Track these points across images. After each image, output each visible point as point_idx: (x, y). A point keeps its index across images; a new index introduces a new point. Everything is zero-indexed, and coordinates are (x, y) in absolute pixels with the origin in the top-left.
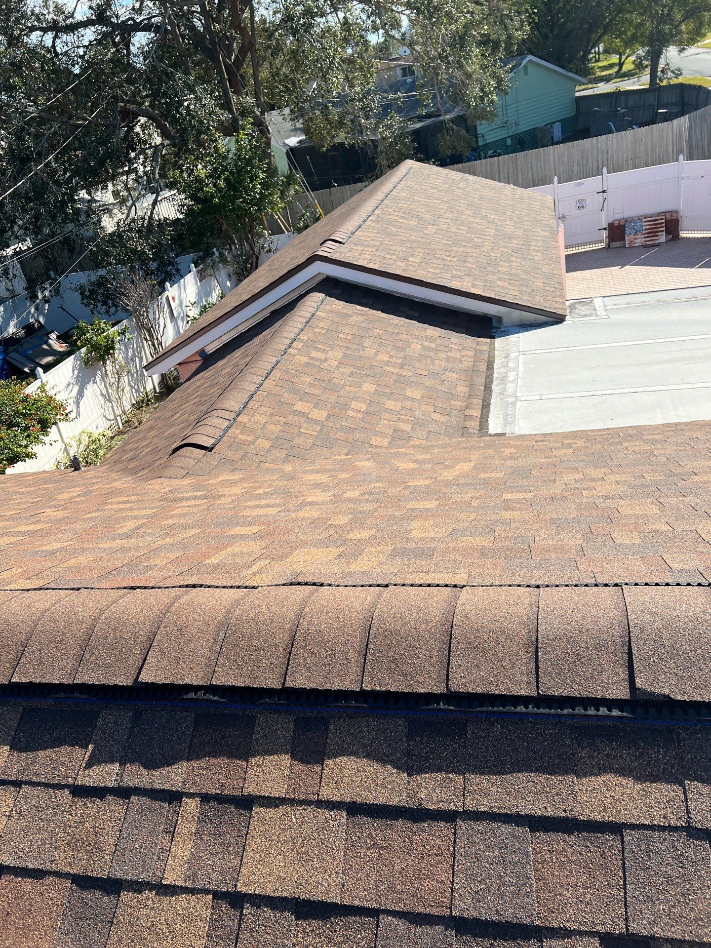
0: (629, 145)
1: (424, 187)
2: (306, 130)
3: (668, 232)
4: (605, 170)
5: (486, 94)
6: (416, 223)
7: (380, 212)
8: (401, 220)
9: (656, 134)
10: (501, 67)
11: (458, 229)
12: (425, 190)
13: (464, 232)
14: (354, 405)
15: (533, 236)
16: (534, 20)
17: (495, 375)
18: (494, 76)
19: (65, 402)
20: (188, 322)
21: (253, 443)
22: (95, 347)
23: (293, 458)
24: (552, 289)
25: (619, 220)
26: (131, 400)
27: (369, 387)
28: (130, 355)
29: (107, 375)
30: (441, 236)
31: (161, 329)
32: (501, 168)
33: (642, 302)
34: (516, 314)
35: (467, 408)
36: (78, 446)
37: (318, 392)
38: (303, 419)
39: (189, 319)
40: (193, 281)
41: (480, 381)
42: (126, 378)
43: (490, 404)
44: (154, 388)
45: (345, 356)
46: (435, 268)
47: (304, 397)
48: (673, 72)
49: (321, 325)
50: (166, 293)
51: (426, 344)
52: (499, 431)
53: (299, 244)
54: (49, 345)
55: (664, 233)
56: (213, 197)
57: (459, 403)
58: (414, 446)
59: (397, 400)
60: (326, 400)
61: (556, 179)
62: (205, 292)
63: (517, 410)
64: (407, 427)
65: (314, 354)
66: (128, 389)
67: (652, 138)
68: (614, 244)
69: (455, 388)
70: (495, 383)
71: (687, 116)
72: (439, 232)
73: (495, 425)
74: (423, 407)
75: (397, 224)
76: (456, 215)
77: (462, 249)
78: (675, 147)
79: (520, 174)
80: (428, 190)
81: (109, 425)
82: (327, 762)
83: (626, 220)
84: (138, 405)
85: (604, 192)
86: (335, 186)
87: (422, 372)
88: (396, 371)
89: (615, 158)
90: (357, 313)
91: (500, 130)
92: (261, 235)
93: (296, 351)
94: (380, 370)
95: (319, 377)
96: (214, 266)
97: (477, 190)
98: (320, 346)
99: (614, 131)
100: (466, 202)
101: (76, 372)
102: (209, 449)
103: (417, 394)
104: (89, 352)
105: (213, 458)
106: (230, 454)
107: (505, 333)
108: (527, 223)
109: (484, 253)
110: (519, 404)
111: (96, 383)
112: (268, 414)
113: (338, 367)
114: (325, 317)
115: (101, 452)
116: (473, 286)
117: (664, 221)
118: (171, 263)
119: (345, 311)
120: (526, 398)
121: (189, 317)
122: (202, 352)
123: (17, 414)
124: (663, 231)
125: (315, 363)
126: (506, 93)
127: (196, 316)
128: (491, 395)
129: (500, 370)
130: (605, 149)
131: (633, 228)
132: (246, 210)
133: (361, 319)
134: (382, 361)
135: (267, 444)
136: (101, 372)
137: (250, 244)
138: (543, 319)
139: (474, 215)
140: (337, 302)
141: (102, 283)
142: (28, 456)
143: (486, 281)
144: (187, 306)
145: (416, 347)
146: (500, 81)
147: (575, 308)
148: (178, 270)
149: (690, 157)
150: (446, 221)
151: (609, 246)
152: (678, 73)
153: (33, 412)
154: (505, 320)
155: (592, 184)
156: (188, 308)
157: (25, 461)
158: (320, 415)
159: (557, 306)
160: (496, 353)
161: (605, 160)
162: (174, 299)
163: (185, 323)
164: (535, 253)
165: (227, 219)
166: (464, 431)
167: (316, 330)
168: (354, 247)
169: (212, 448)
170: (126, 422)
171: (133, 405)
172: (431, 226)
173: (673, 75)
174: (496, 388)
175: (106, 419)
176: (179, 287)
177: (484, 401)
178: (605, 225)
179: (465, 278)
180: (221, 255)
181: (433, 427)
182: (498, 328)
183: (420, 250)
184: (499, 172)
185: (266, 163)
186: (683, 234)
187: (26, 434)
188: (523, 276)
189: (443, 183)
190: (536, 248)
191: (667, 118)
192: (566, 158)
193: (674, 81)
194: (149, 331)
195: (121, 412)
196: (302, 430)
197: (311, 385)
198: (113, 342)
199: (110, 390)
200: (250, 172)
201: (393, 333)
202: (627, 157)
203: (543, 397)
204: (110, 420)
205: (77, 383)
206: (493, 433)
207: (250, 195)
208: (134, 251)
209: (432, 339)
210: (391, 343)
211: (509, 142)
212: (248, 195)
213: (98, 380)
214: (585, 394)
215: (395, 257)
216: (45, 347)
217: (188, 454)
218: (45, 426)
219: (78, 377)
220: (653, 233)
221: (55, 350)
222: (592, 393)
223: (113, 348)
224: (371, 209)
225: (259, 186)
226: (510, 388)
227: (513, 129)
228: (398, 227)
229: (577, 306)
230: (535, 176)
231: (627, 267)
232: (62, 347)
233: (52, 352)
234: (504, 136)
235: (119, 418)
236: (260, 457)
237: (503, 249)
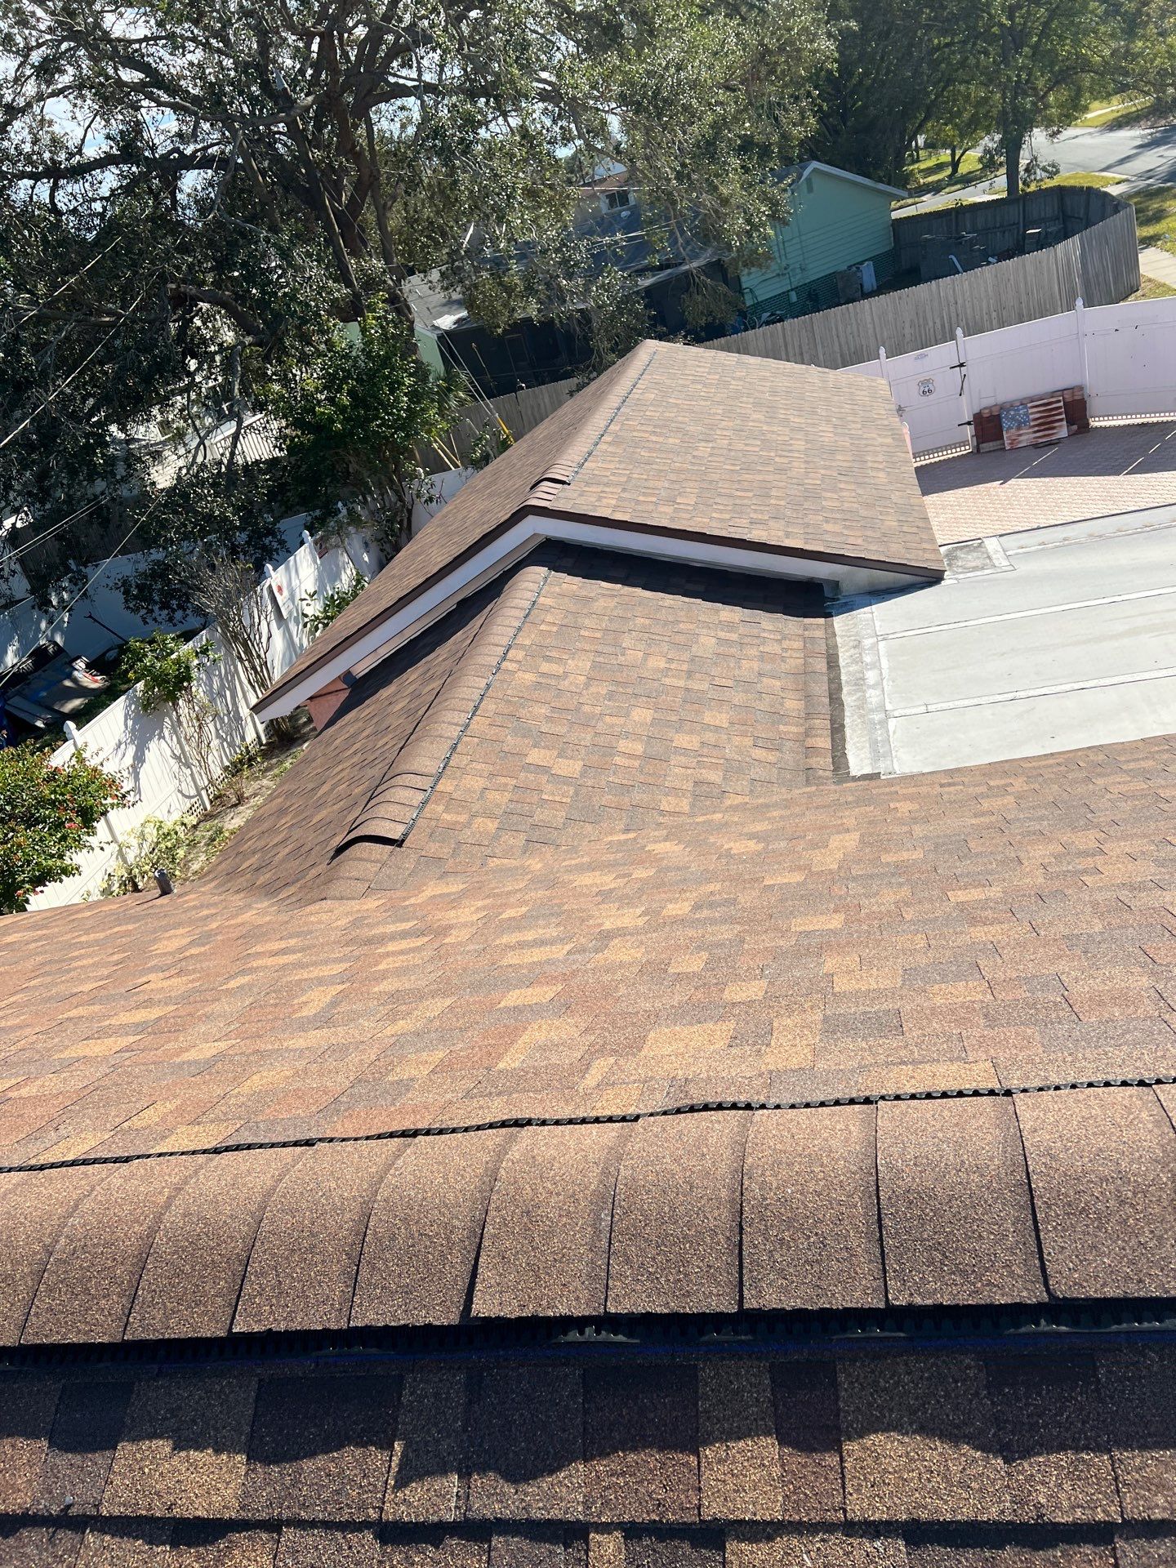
0: (990, 289)
1: (680, 382)
2: (468, 303)
3: (1070, 423)
4: (959, 332)
5: (755, 227)
6: (677, 441)
7: (617, 428)
8: (654, 438)
9: (1030, 269)
10: (774, 184)
11: (746, 445)
12: (684, 386)
13: (757, 449)
14: (623, 745)
15: (867, 445)
16: (821, 107)
17: (843, 678)
18: (765, 198)
19: (119, 775)
20: (305, 625)
21: (468, 825)
22: (159, 679)
23: (538, 845)
24: (914, 530)
25: (990, 408)
26: (222, 761)
27: (642, 715)
28: (215, 686)
29: (180, 723)
30: (722, 459)
31: (264, 640)
32: (789, 339)
33: (1065, 539)
34: (863, 576)
35: (807, 736)
36: (141, 846)
37: (561, 729)
38: (545, 778)
39: (306, 620)
40: (309, 558)
41: (821, 689)
42: (211, 726)
43: (843, 726)
44: (259, 737)
45: (595, 666)
46: (721, 511)
47: (540, 739)
48: (1044, 169)
49: (549, 618)
50: (266, 583)
51: (722, 635)
52: (867, 770)
53: (486, 487)
54: (75, 681)
55: (1065, 423)
56: (331, 421)
57: (794, 729)
58: (734, 808)
59: (691, 732)
60: (576, 742)
61: (882, 351)
62: (328, 574)
63: (891, 733)
64: (715, 776)
65: (545, 667)
66: (215, 743)
67: (1025, 278)
68: (986, 447)
69: (782, 704)
70: (845, 690)
71: (1077, 237)
72: (715, 451)
73: (858, 762)
74: (737, 740)
75: (647, 444)
76: (738, 422)
77: (760, 477)
78: (1062, 286)
79: (819, 347)
80: (688, 386)
81: (189, 806)
82: (848, 1446)
83: (1002, 407)
84: (235, 769)
85: (961, 365)
86: (522, 388)
87: (724, 682)
88: (681, 683)
89: (969, 311)
90: (604, 595)
91: (777, 279)
92: (413, 476)
93: (514, 665)
94: (656, 684)
95: (558, 705)
96: (340, 531)
97: (764, 379)
98: (554, 654)
99: (960, 269)
100: (751, 400)
101: (130, 723)
102: (398, 843)
103: (721, 718)
104: (149, 688)
105: (406, 858)
106: (433, 848)
107: (848, 607)
108: (854, 426)
109: (794, 481)
110: (892, 723)
111: (164, 738)
112: (486, 774)
113: (587, 686)
114: (553, 605)
115: (181, 853)
116: (788, 535)
117: (1061, 404)
118: (271, 532)
119: (584, 593)
120: (903, 712)
121: (306, 616)
122: (347, 677)
123: (42, 802)
124: (1061, 420)
125: (549, 681)
126: (785, 223)
127: (317, 614)
128: (843, 710)
129: (851, 669)
130: (952, 300)
131: (1013, 419)
132: (386, 438)
133: (612, 603)
134: (657, 670)
135: (492, 826)
136: (171, 719)
137: (396, 492)
138: (907, 579)
139: (768, 420)
140: (570, 578)
141: (160, 572)
142: (66, 871)
143: (807, 525)
144: (302, 600)
145: (707, 643)
146: (774, 204)
147: (956, 558)
148: (282, 543)
149: (1089, 303)
150: (725, 433)
151: (977, 450)
152: (1053, 170)
153: (68, 797)
154: (845, 587)
155: (941, 354)
156: (305, 603)
157: (61, 881)
158: (570, 767)
159: (927, 556)
160: (838, 639)
161: (953, 315)
162: (280, 589)
163: (301, 626)
164: (874, 474)
165: (358, 455)
166: (809, 774)
167: (543, 627)
168: (587, 489)
169: (403, 841)
170: (216, 797)
171: (226, 769)
172: (703, 444)
173: (1044, 174)
174: (848, 698)
175: (183, 795)
176: (288, 569)
177: (832, 722)
178: (968, 417)
179: (772, 523)
180: (351, 512)
181: (757, 772)
182: (834, 600)
183: (692, 484)
184: (786, 346)
185: (413, 362)
186: (1095, 423)
187: (59, 835)
188: (863, 513)
189: (709, 373)
190: (876, 465)
191: (1042, 243)
192: (891, 316)
193: (1050, 183)
194: (245, 645)
195: (206, 783)
196: (545, 797)
197: (549, 719)
198: (188, 668)
199: (187, 748)
200: (388, 377)
201: (666, 623)
202: (989, 307)
203: (931, 708)
204: (190, 797)
205: (132, 742)
206: (859, 774)
207: (392, 414)
208: (209, 517)
209: (730, 626)
210: (666, 639)
211: (794, 297)
212: (388, 414)
213: (166, 732)
214: (1000, 698)
215: (654, 499)
216: (68, 683)
217: (365, 855)
218: (88, 817)
219: (133, 731)
220: (1046, 424)
221: (86, 688)
222: (1011, 696)
223: (189, 679)
224: (603, 424)
225: (405, 399)
226: (873, 696)
227: (798, 277)
228: (651, 450)
229: (959, 553)
230: (845, 348)
231: (1013, 481)
232: (96, 681)
233: (81, 691)
234: (785, 289)
235: (204, 793)
236: (483, 849)
237: (823, 472)
